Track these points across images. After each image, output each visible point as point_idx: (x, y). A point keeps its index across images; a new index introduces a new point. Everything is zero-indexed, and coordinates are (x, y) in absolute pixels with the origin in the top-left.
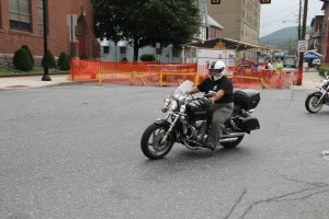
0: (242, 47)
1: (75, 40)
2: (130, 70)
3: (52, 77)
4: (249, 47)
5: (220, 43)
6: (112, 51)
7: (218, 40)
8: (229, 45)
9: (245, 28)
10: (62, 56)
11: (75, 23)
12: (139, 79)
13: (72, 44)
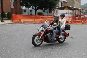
0: (75, 9)
1: (13, 7)
2: (33, 18)
3: (5, 21)
4: (77, 9)
5: (66, 8)
6: (27, 11)
7: (66, 7)
8: (70, 8)
9: (76, 2)
10: (8, 13)
11: (13, 1)
12: (37, 21)
13: (12, 9)
